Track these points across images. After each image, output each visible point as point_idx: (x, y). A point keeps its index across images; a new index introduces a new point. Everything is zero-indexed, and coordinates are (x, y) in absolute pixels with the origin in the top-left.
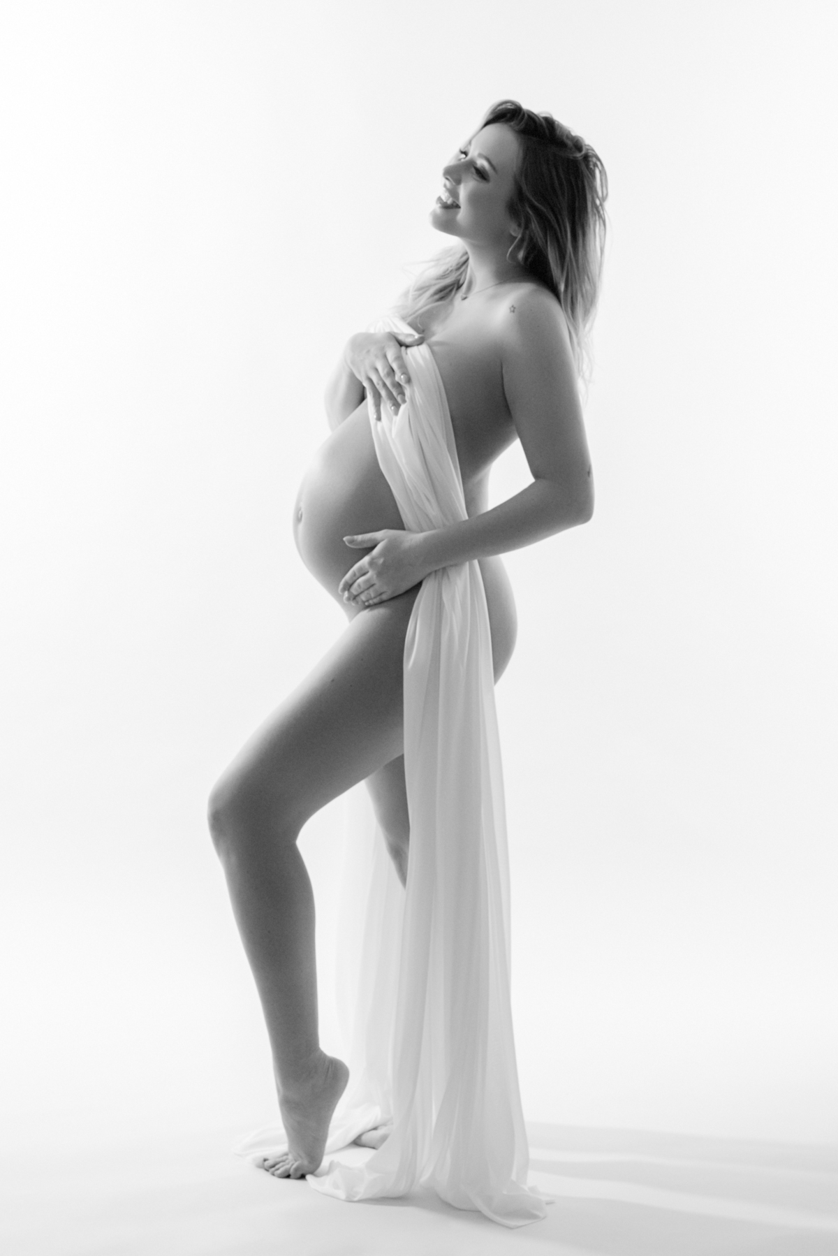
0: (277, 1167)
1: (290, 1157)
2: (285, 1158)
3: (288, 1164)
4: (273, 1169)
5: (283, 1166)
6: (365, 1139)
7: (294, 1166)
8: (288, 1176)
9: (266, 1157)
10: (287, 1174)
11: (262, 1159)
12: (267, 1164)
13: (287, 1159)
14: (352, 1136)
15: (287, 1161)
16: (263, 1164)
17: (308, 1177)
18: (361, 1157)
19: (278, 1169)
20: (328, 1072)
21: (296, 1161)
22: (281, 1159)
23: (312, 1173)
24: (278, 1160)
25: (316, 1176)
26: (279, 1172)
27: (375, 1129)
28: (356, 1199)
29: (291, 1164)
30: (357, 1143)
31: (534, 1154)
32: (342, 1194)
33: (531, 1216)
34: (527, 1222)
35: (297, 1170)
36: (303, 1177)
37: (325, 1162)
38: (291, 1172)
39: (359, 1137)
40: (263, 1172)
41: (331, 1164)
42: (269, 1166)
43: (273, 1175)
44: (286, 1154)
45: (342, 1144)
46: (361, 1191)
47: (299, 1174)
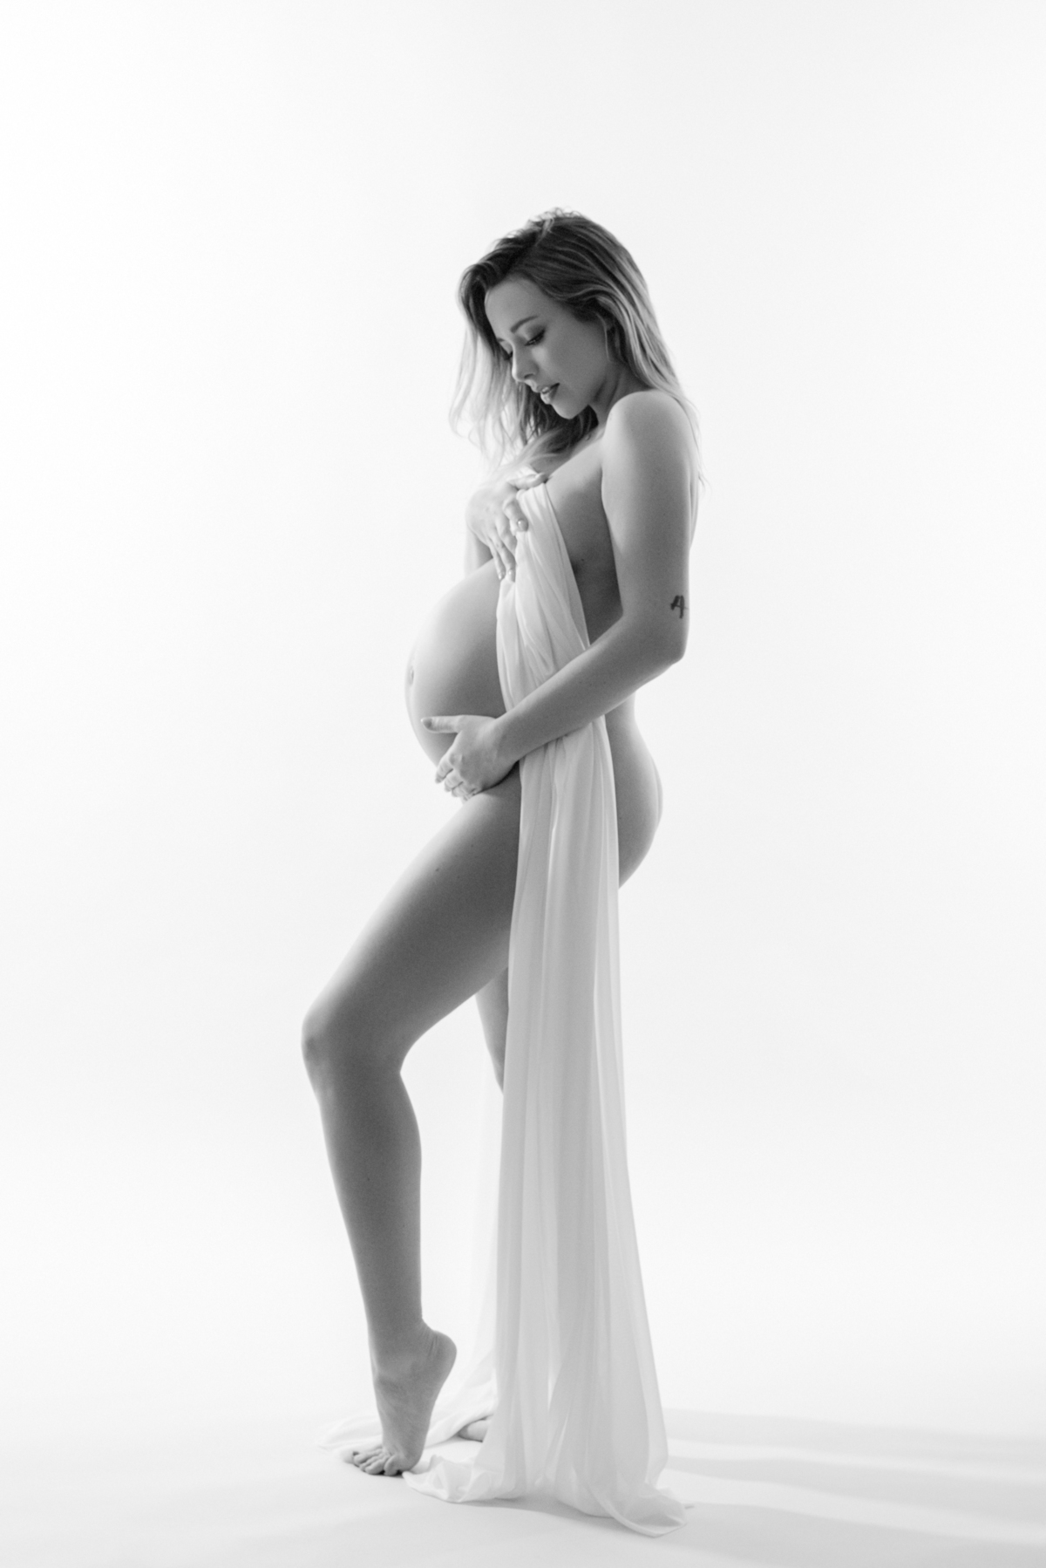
0: (368, 1462)
1: (384, 1450)
2: (378, 1451)
3: (381, 1458)
4: (364, 1464)
5: (375, 1460)
6: (471, 1430)
7: (389, 1461)
8: (382, 1473)
9: (356, 1450)
10: (380, 1470)
11: (352, 1453)
12: (357, 1458)
13: (380, 1453)
14: (457, 1426)
15: (381, 1455)
16: (353, 1458)
17: (405, 1474)
18: (466, 1452)
19: (369, 1465)
20: (431, 1348)
21: (391, 1454)
22: (373, 1453)
23: (409, 1470)
24: (370, 1454)
25: (414, 1473)
26: (371, 1468)
27: (484, 1419)
28: (460, 1501)
29: (385, 1458)
30: (462, 1435)
31: (676, 1447)
32: (444, 1494)
33: (672, 1523)
34: (668, 1529)
35: (392, 1465)
36: (399, 1474)
37: (425, 1457)
38: (386, 1467)
39: (465, 1428)
40: (352, 1468)
41: (433, 1461)
42: (359, 1461)
43: (364, 1471)
44: (380, 1447)
45: (444, 1437)
46: (468, 1491)
47: (394, 1471)
